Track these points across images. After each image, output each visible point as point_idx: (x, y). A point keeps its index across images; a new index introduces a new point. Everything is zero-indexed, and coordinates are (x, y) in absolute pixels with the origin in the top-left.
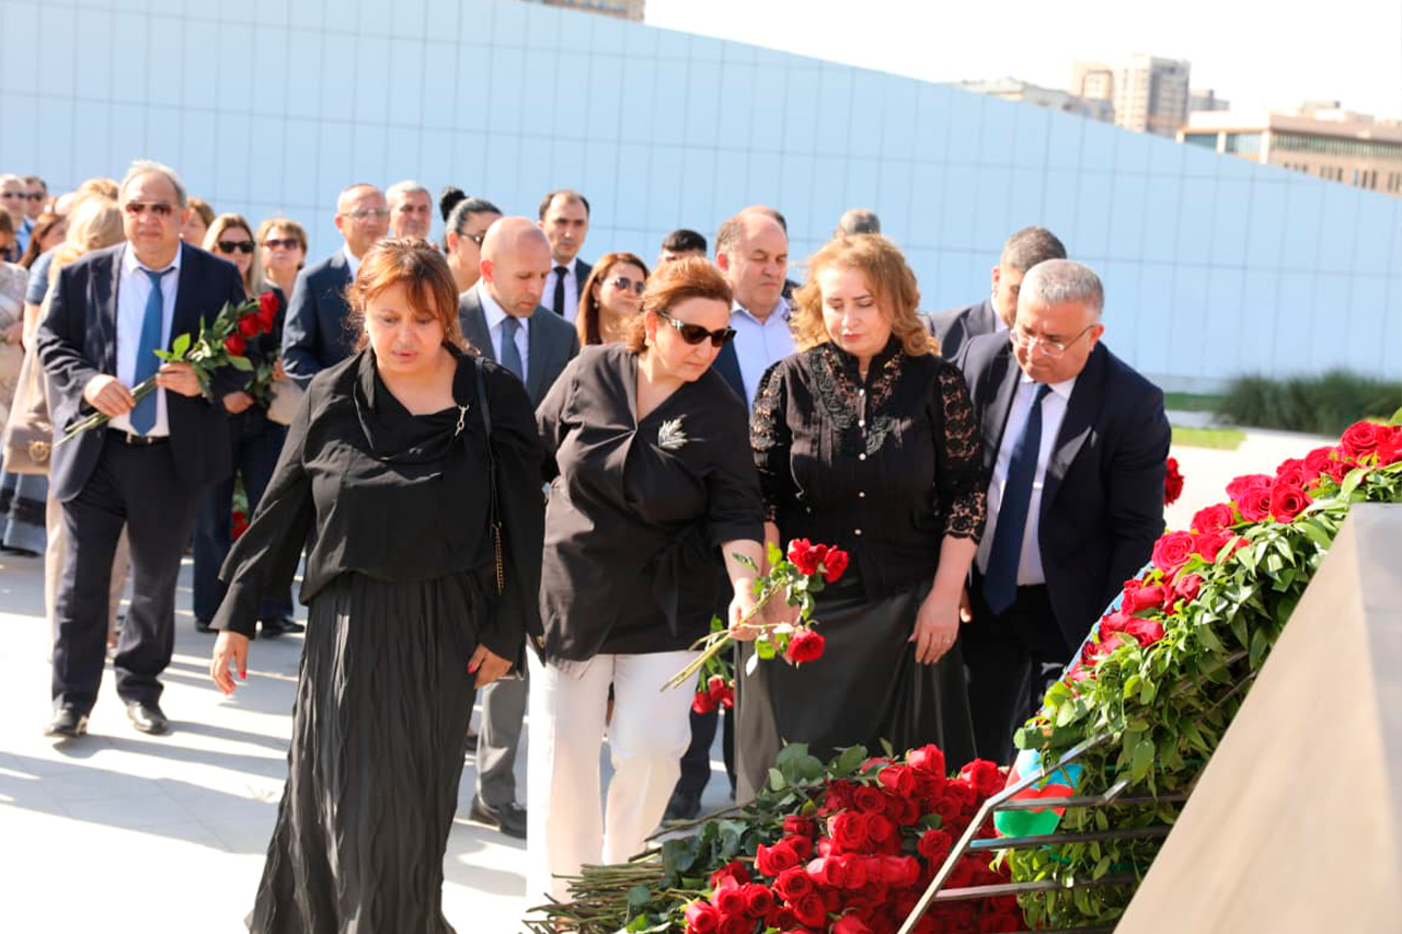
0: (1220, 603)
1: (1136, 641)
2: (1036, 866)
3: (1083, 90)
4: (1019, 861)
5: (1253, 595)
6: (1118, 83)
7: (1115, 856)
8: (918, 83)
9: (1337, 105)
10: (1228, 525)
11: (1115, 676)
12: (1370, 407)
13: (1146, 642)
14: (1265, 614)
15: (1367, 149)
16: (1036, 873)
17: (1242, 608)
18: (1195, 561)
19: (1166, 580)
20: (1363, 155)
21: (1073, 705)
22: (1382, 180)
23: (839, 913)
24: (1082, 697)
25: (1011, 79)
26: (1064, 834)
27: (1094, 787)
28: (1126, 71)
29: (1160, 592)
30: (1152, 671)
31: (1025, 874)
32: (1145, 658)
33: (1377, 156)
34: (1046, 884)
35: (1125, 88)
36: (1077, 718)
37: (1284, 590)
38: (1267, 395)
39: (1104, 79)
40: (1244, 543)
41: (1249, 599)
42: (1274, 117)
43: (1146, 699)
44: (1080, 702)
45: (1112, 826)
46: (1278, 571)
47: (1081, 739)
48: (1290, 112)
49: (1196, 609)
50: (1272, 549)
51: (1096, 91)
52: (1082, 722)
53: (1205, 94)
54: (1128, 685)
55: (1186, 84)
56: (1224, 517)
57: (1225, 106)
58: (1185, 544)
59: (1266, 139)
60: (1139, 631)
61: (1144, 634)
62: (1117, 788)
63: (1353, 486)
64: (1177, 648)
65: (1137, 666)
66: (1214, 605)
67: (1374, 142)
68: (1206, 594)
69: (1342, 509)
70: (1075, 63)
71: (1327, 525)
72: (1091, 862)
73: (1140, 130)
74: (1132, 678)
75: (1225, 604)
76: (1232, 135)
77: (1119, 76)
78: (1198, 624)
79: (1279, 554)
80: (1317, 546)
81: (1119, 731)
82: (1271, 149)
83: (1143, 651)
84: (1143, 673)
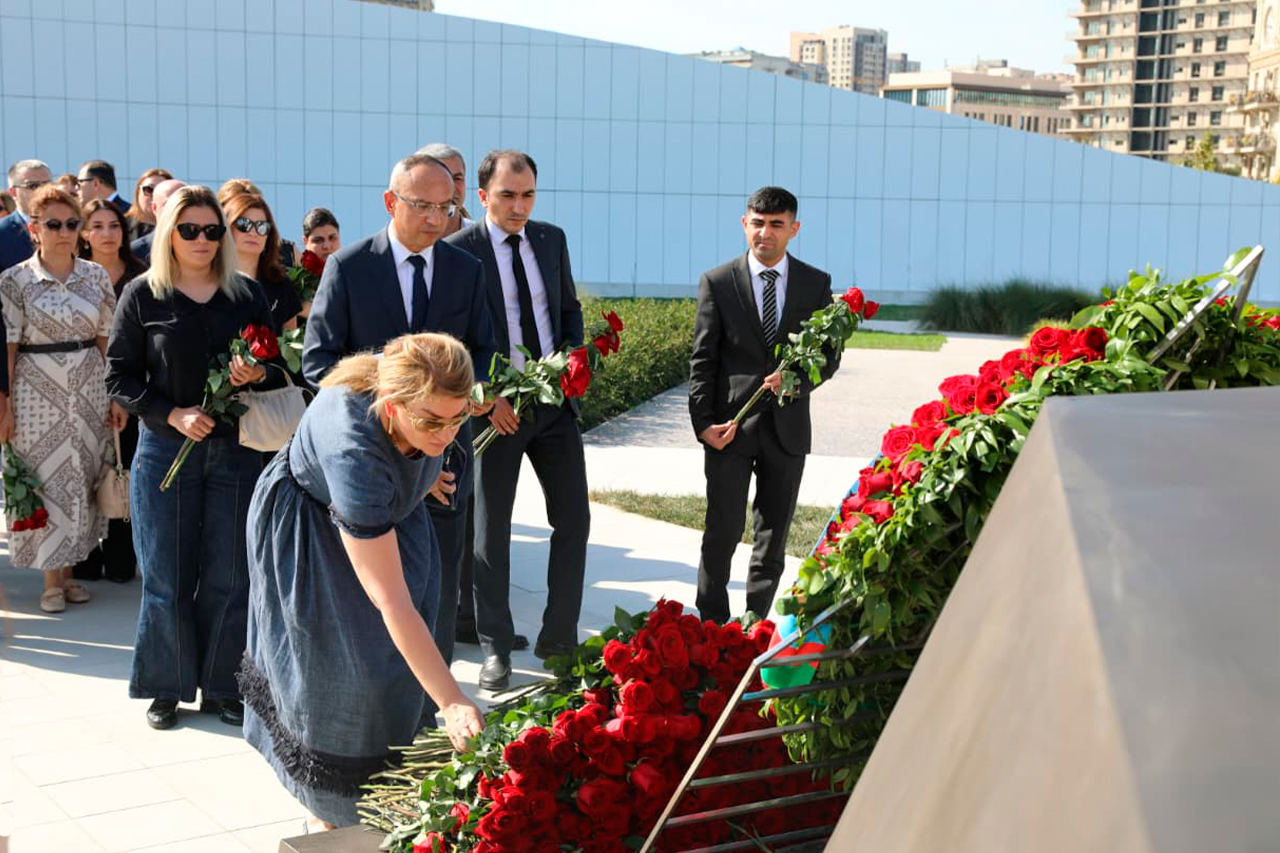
0: (939, 484)
1: (871, 520)
2: (797, 710)
3: (801, 57)
4: (783, 708)
5: (965, 476)
6: (830, 51)
7: (862, 698)
9: (1004, 64)
10: (942, 418)
11: (855, 549)
12: (1043, 310)
13: (880, 520)
14: (975, 491)
15: (1029, 99)
16: (799, 716)
17: (957, 487)
18: (917, 450)
19: (894, 467)
20: (1026, 105)
21: (822, 576)
22: (1043, 123)
23: (635, 762)
24: (829, 569)
25: (742, 49)
26: (819, 682)
27: (842, 642)
28: (835, 41)
29: (889, 477)
30: (886, 543)
31: (788, 718)
32: (879, 534)
33: (1038, 104)
34: (806, 725)
35: (834, 55)
36: (826, 587)
37: (990, 470)
38: (961, 304)
39: (817, 47)
40: (956, 433)
41: (963, 479)
42: (954, 75)
43: (882, 568)
44: (828, 573)
45: (858, 673)
46: (986, 456)
47: (831, 603)
48: (966, 66)
49: (919, 490)
50: (979, 437)
51: (812, 58)
52: (833, 586)
53: (899, 58)
54: (867, 557)
55: (885, 49)
56: (939, 412)
57: (916, 67)
58: (907, 435)
59: (950, 93)
60: (873, 511)
61: (878, 513)
62: (862, 641)
63: (1041, 382)
64: (905, 524)
65: (871, 541)
66: (934, 486)
67: (1035, 93)
68: (927, 477)
69: (1034, 401)
70: (793, 35)
71: (1023, 415)
72: (842, 705)
73: (849, 89)
74: (870, 551)
75: (943, 485)
76: (922, 91)
77: (829, 45)
78: (921, 503)
79: (984, 441)
80: (1016, 433)
81: (862, 595)
82: (954, 101)
83: (877, 528)
84: (879, 546)
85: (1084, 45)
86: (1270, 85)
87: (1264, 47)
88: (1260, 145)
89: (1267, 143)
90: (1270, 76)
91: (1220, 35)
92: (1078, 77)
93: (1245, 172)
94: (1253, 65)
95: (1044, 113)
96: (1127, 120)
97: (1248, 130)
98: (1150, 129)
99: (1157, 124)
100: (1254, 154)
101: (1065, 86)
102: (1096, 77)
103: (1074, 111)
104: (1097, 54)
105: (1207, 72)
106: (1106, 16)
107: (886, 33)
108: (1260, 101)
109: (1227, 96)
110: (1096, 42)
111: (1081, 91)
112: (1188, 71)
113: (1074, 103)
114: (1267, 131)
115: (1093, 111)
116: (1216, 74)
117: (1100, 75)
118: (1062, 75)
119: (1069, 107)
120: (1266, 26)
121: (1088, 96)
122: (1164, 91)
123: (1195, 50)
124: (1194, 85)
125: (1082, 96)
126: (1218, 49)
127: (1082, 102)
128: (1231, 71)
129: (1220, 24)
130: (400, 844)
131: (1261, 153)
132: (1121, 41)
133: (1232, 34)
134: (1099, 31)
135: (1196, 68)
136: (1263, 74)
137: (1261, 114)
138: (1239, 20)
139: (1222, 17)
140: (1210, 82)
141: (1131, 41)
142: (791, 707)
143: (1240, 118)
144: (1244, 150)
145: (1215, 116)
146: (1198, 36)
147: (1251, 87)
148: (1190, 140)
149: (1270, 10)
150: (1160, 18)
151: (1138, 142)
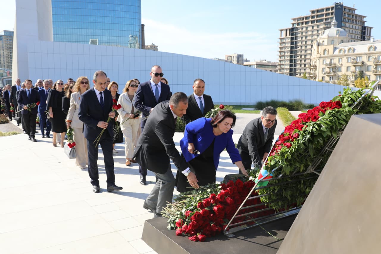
1: (286, 147)
3: (227, 60)
4: (261, 191)
5: (310, 136)
6: (233, 58)
7: (279, 188)
8: (204, 58)
9: (265, 60)
11: (283, 154)
13: (288, 147)
15: (270, 67)
16: (265, 193)
17: (308, 139)
18: (296, 130)
19: (290, 135)
20: (270, 68)
21: (274, 160)
22: (273, 71)
25: (216, 58)
26: (269, 185)
27: (277, 176)
29: (289, 137)
30: (291, 153)
31: (262, 193)
32: (289, 150)
33: (272, 68)
39: (230, 58)
40: (307, 126)
42: (256, 62)
43: (289, 158)
44: (275, 160)
45: (279, 182)
46: (315, 131)
47: (276, 167)
48: (258, 61)
49: (299, 140)
50: (313, 127)
51: (229, 60)
52: (276, 163)
53: (246, 59)
54: (286, 156)
55: (243, 58)
56: (300, 122)
57: (249, 61)
58: (292, 127)
59: (256, 66)
60: (287, 145)
61: (288, 146)
62: (281, 175)
63: (328, 114)
64: (295, 148)
65: (287, 152)
66: (303, 139)
67: (272, 66)
68: (300, 137)
69: (327, 118)
70: (226, 55)
71: (324, 122)
72: (275, 189)
73: (237, 64)
74: (286, 155)
76: (250, 65)
77: (233, 57)
78: (300, 143)
79: (315, 128)
80: (322, 126)
81: (284, 165)
82: (256, 67)
83: (288, 149)
84: (289, 153)
85: (280, 57)
86: (315, 64)
87: (314, 57)
88: (314, 75)
89: (315, 74)
90: (315, 62)
91: (305, 55)
92: (279, 62)
93: (311, 80)
94: (312, 60)
95: (273, 69)
96: (289, 70)
97: (311, 72)
98: (293, 72)
99: (294, 71)
100: (313, 76)
101: (277, 64)
102: (283, 63)
103: (279, 69)
104: (283, 58)
105: (303, 61)
106: (284, 51)
107: (243, 55)
108: (313, 67)
109: (307, 66)
110: (282, 56)
111: (280, 65)
112: (299, 61)
113: (279, 67)
114: (315, 72)
115: (282, 69)
116: (305, 62)
117: (283, 62)
118: (276, 62)
119: (278, 68)
120: (314, 53)
121: (281, 66)
122: (295, 65)
123: (301, 58)
124: (301, 64)
125: (280, 66)
126: (305, 57)
127: (280, 67)
128: (308, 61)
129: (305, 53)
130: (172, 222)
131: (314, 76)
132: (287, 56)
133: (307, 55)
134: (283, 54)
135: (301, 61)
136: (314, 62)
137: (314, 69)
138: (309, 52)
139: (305, 51)
140: (303, 63)
141: (289, 56)
142: (263, 190)
143: (309, 70)
144: (311, 76)
145: (305, 70)
146: (301, 55)
147: (312, 64)
148: (300, 74)
149: (315, 50)
150: (294, 52)
151: (291, 74)
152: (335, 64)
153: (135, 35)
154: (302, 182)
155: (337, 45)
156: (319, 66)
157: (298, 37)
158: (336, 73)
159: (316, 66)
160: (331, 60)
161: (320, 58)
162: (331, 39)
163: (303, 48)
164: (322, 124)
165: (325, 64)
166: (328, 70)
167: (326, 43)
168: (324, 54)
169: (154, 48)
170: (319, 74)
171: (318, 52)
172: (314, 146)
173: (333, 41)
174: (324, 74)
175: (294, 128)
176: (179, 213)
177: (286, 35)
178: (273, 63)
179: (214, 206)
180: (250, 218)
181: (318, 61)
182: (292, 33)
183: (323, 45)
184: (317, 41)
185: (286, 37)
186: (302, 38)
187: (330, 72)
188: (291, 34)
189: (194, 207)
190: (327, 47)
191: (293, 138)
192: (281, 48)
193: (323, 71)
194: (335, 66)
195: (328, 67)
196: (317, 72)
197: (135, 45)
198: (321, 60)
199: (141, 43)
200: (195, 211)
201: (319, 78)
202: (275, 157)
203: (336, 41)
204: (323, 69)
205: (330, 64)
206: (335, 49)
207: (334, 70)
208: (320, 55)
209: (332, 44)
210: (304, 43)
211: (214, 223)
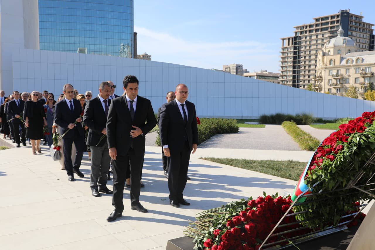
0: (350, 150)
1: (329, 160)
2: (302, 208)
3: (225, 70)
5: (357, 148)
6: (231, 69)
7: (317, 204)
8: (202, 69)
9: (266, 71)
11: (326, 168)
13: (332, 160)
15: (272, 78)
16: (302, 210)
17: (355, 151)
18: (339, 142)
19: (332, 147)
20: (271, 79)
22: (275, 83)
25: (213, 69)
26: (308, 201)
27: (317, 191)
28: (232, 67)
29: (331, 149)
30: (335, 167)
31: (299, 210)
35: (232, 70)
39: (228, 68)
40: (353, 138)
42: (257, 73)
43: (333, 172)
44: (316, 174)
45: (318, 198)
46: (363, 143)
47: (317, 181)
48: (259, 72)
49: (344, 152)
50: (360, 138)
51: (228, 70)
52: (318, 177)
53: (245, 70)
54: (330, 169)
55: (242, 68)
56: (342, 133)
57: (249, 72)
58: (334, 139)
59: (256, 77)
60: (330, 158)
61: (331, 158)
62: (321, 191)
64: (341, 161)
65: (331, 165)
66: (348, 151)
67: (273, 77)
68: (346, 149)
70: (224, 66)
71: (372, 132)
72: (313, 206)
73: (235, 75)
75: (351, 150)
76: (250, 77)
77: (231, 68)
78: (346, 155)
79: (362, 139)
80: (370, 137)
81: (327, 179)
82: (257, 79)
83: (332, 162)
84: (333, 166)
85: (282, 67)
86: (321, 75)
87: (319, 67)
88: (319, 87)
89: (320, 86)
90: (321, 73)
91: (309, 65)
92: (281, 73)
93: (316, 92)
94: (317, 71)
95: (275, 81)
96: (291, 82)
97: (317, 84)
99: (297, 83)
100: (318, 88)
101: (279, 75)
102: (285, 73)
103: (281, 80)
104: (285, 69)
105: (307, 72)
106: (286, 61)
107: (242, 65)
108: (319, 78)
109: (311, 77)
110: (285, 67)
111: (282, 76)
112: (303, 72)
113: (281, 79)
114: (320, 84)
115: (285, 80)
116: (309, 73)
117: (286, 73)
118: (278, 73)
119: (280, 80)
120: (319, 63)
121: (284, 77)
122: (299, 76)
123: (304, 68)
124: (304, 75)
125: (282, 77)
126: (309, 68)
127: (282, 79)
128: (312, 72)
129: (309, 63)
130: (199, 241)
131: (319, 88)
132: (290, 66)
133: (311, 65)
134: (285, 64)
135: (305, 72)
136: (319, 72)
137: (319, 80)
138: (313, 62)
139: (309, 61)
140: (308, 74)
141: (292, 66)
142: (300, 207)
143: (314, 81)
144: (316, 88)
145: (309, 81)
146: (305, 65)
147: (317, 75)
148: (304, 86)
149: (320, 60)
150: (297, 62)
151: (294, 86)
152: (342, 75)
153: (127, 44)
154: (341, 198)
155: (344, 54)
156: (325, 77)
157: (302, 47)
158: (343, 85)
159: (321, 77)
160: (338, 71)
161: (326, 68)
162: (338, 49)
163: (307, 58)
164: (370, 135)
165: (331, 75)
166: (334, 81)
167: (332, 53)
168: (330, 64)
169: (147, 57)
170: (325, 86)
171: (324, 62)
172: (360, 159)
173: (339, 50)
174: (331, 85)
175: (336, 139)
176: (207, 232)
177: (289, 44)
178: (274, 73)
179: (245, 224)
180: (284, 237)
181: (323, 72)
182: (295, 42)
183: (329, 55)
184: (322, 51)
185: (289, 46)
186: (305, 47)
187: (337, 83)
188: (293, 43)
189: (222, 226)
190: (333, 58)
191: (336, 150)
192: (283, 58)
193: (329, 82)
194: (342, 77)
195: (335, 79)
196: (323, 84)
197: (127, 54)
198: (327, 71)
199: (133, 53)
200: (225, 230)
201: (325, 90)
202: (316, 171)
203: (343, 51)
204: (329, 80)
205: (337, 75)
206: (342, 59)
207: (341, 82)
208: (326, 65)
209: (338, 54)
210: (308, 53)
211: (246, 243)
